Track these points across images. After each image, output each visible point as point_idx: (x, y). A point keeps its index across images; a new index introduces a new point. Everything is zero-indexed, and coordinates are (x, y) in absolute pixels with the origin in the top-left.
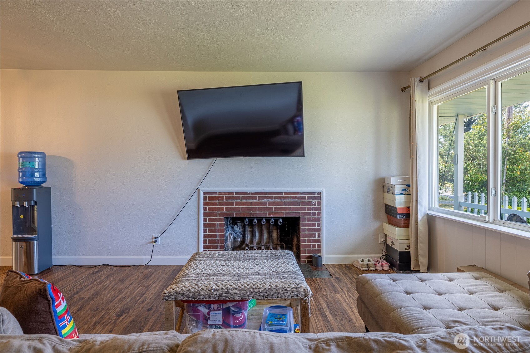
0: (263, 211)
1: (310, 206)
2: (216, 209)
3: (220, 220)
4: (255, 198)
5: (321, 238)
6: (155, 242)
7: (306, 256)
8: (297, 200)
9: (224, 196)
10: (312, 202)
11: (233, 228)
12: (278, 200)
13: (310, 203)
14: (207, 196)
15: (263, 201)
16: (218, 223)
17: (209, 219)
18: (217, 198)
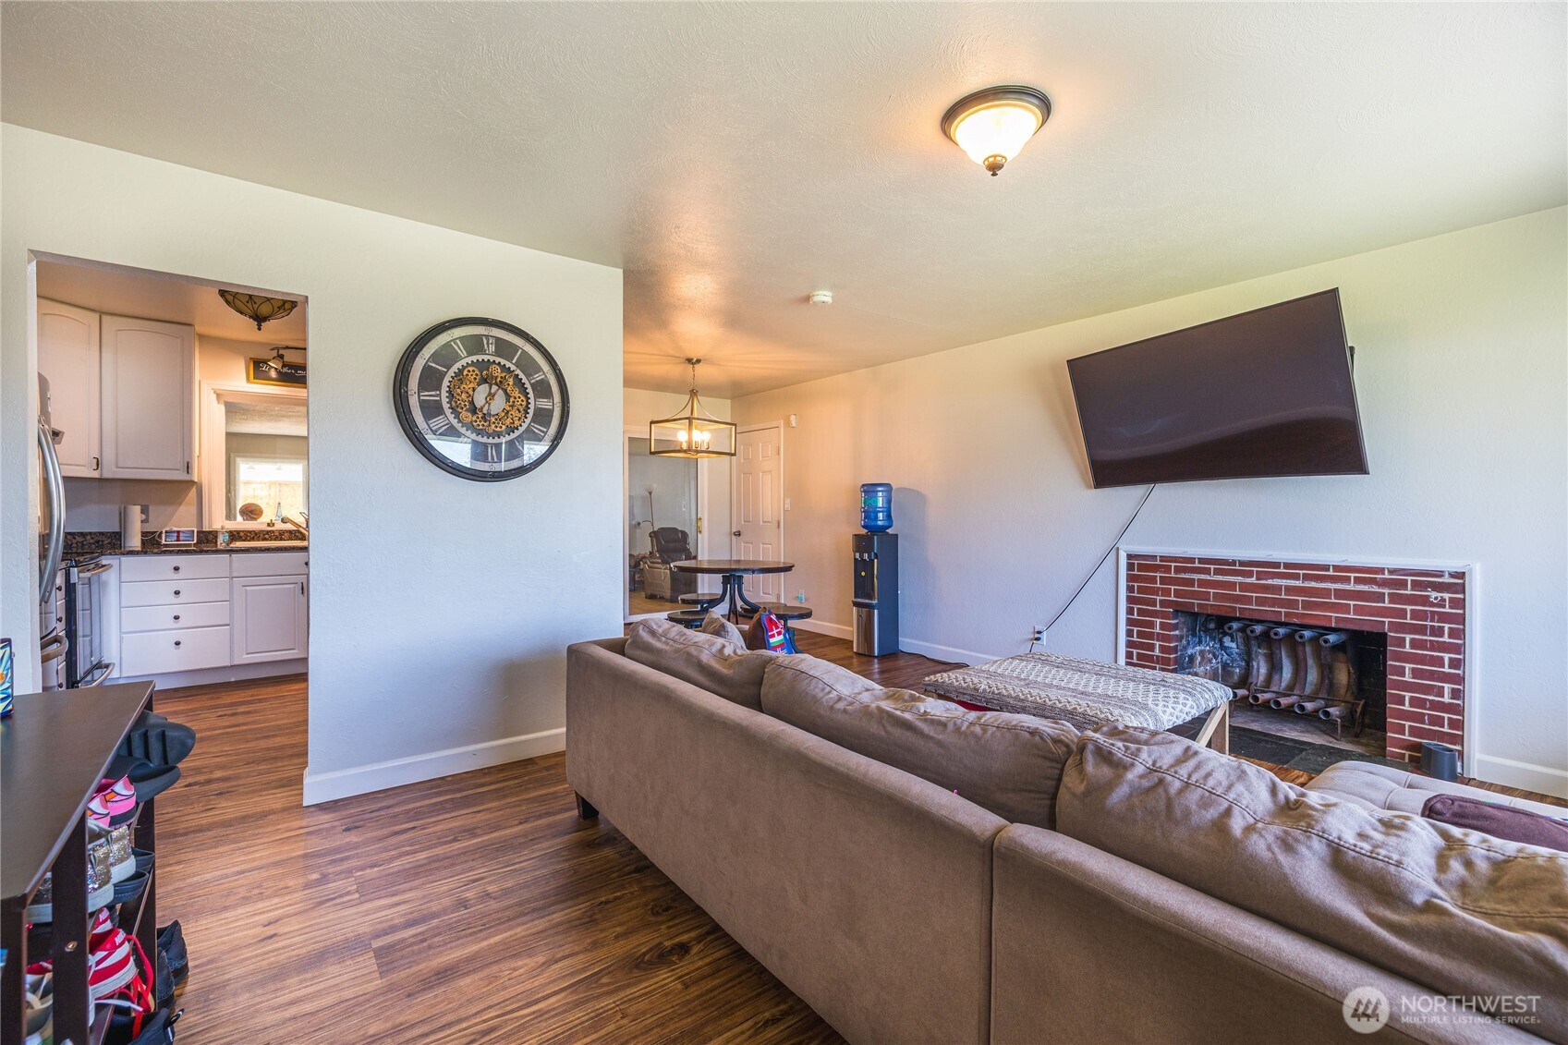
0: (1269, 607)
1: (1424, 606)
2: (1155, 591)
3: (1164, 615)
4: (1250, 574)
5: (1464, 703)
6: (1038, 639)
7: (1406, 743)
8: (1375, 589)
9: (1173, 564)
10: (1429, 597)
11: (1221, 642)
12: (1313, 584)
13: (1425, 601)
14: (1136, 562)
15: (1270, 582)
16: (1158, 621)
17: (1138, 609)
18: (1155, 568)
